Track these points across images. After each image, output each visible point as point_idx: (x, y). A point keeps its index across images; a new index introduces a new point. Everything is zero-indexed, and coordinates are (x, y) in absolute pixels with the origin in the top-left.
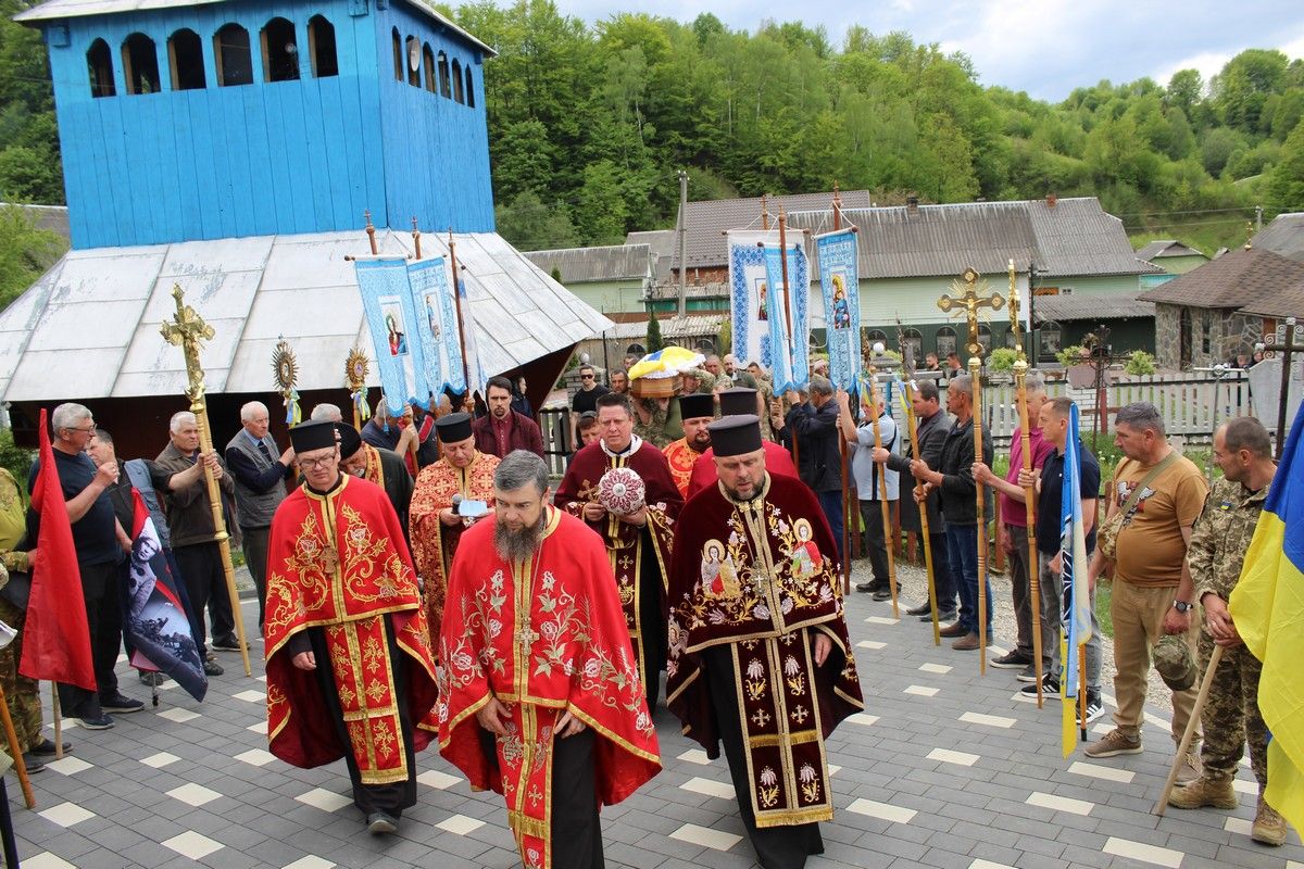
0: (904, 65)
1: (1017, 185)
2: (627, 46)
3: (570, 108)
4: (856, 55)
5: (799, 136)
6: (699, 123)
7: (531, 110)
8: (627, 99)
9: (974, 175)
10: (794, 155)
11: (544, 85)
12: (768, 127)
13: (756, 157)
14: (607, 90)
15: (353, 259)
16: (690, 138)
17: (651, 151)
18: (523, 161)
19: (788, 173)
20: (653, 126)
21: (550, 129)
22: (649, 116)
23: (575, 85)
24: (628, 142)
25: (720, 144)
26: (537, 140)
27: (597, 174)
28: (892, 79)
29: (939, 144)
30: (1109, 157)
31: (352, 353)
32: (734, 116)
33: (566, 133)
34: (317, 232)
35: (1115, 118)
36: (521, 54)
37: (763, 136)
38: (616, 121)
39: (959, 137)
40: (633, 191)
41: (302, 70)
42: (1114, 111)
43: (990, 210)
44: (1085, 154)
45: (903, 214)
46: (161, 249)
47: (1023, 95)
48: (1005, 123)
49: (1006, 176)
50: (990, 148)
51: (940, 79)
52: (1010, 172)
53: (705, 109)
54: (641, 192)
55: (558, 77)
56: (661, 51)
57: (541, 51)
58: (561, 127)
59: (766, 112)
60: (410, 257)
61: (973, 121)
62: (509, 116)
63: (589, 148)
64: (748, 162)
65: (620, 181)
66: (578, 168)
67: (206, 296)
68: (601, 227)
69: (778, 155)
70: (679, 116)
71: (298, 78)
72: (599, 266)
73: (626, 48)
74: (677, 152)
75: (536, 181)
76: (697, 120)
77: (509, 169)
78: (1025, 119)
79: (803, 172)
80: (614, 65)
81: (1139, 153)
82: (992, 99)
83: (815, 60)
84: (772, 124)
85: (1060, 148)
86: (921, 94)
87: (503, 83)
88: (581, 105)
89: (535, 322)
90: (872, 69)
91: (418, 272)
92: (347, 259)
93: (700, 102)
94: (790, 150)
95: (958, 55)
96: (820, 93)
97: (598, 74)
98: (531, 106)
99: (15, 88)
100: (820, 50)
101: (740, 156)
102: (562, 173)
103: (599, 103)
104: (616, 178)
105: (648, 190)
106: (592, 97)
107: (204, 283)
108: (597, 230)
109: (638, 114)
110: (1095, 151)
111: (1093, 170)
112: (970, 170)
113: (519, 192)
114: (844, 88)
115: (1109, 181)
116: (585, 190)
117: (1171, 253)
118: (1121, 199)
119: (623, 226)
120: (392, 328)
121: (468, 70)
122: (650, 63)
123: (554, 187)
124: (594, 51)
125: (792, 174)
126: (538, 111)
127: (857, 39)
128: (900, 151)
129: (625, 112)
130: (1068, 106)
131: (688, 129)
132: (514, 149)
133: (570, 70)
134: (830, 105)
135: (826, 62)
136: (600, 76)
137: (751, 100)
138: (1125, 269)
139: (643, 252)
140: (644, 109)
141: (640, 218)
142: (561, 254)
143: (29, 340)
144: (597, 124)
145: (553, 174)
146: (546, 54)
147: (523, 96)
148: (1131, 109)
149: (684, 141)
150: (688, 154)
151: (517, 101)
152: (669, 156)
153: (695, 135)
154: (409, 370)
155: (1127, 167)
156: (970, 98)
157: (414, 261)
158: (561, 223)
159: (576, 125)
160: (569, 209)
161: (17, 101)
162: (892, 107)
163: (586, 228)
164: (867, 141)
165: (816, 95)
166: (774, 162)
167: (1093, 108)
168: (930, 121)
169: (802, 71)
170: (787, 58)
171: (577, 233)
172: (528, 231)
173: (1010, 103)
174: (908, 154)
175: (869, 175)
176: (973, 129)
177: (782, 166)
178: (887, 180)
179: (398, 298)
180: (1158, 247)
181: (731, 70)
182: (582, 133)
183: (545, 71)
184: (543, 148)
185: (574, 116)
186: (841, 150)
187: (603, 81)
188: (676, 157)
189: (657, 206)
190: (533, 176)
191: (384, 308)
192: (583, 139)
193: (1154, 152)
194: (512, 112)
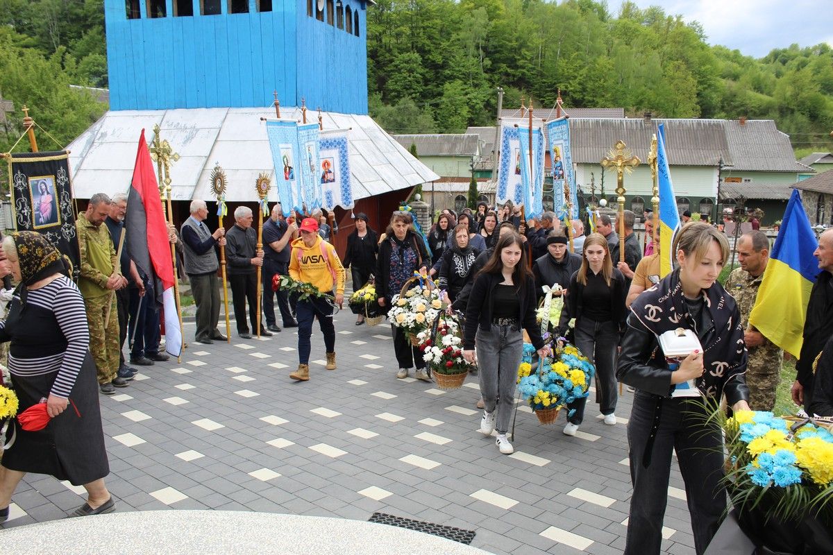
0: (657, 29)
1: (726, 111)
2: (477, 7)
3: (437, 46)
4: (625, 20)
5: (584, 71)
6: (519, 60)
7: (413, 46)
8: (474, 42)
9: (698, 103)
10: (580, 84)
11: (422, 30)
12: (564, 64)
13: (555, 84)
14: (462, 35)
15: (266, 120)
16: (513, 69)
17: (487, 76)
18: (405, 78)
19: (575, 96)
20: (490, 60)
21: (423, 59)
22: (488, 53)
23: (441, 31)
24: (473, 70)
25: (532, 74)
26: (415, 65)
27: (452, 89)
28: (648, 37)
29: (676, 82)
30: (791, 96)
31: (260, 176)
32: (543, 56)
33: (434, 62)
34: (254, 107)
35: (798, 70)
36: (408, 10)
37: (560, 71)
38: (466, 56)
39: (690, 77)
40: (474, 101)
41: (250, 7)
42: (798, 65)
43: (699, 124)
44: (774, 93)
45: (641, 124)
46: (162, 112)
47: (736, 52)
48: (722, 70)
49: (719, 105)
50: (710, 86)
51: (680, 39)
52: (722, 102)
53: (524, 51)
54: (479, 102)
55: (430, 25)
56: (498, 12)
57: (421, 8)
58: (430, 57)
59: (563, 55)
60: (299, 122)
61: (699, 67)
62: (398, 49)
63: (447, 72)
64: (549, 87)
65: (466, 94)
66: (440, 84)
67: (185, 142)
68: (452, 122)
69: (570, 83)
70: (506, 54)
71: (248, 12)
72: (446, 146)
73: (476, 9)
74: (504, 77)
75: (412, 91)
76: (519, 58)
77: (396, 82)
78: (736, 68)
79: (584, 96)
80: (467, 19)
81: (812, 93)
82: (715, 54)
83: (598, 22)
84: (567, 63)
85: (758, 88)
86: (666, 48)
87: (396, 28)
88: (445, 44)
89: (386, 172)
90: (635, 30)
91: (305, 131)
92: (262, 119)
93: (521, 46)
94: (577, 81)
95: (694, 23)
96: (600, 44)
97: (456, 25)
98: (413, 43)
99: (96, 18)
100: (603, 16)
101: (544, 83)
102: (429, 87)
103: (456, 43)
104: (464, 92)
105: (484, 101)
106: (452, 39)
107: (184, 135)
108: (449, 125)
109: (481, 51)
110: (783, 90)
111: (779, 104)
112: (695, 100)
113: (401, 97)
114: (616, 42)
115: (789, 112)
116: (444, 99)
117: (825, 161)
118: (797, 124)
119: (466, 123)
120: (286, 163)
121: (356, 13)
122: (490, 19)
123: (424, 96)
124: (455, 9)
125: (578, 96)
126: (417, 46)
127: (628, 11)
128: (650, 84)
129: (472, 50)
130: (766, 61)
131: (512, 63)
132: (400, 70)
133: (438, 21)
134: (606, 52)
135: (606, 24)
136: (458, 26)
137: (554, 46)
138: (788, 168)
139: (475, 139)
140: (485, 49)
141: (478, 118)
142: (422, 137)
143: (81, 163)
144: (454, 57)
145: (424, 87)
146: (424, 10)
147: (408, 36)
148: (811, 64)
149: (509, 70)
150: (511, 79)
151: (404, 39)
152: (498, 80)
153: (517, 67)
154: (295, 190)
155: (803, 103)
156: (700, 52)
157: (301, 124)
158: (427, 118)
159: (441, 57)
160: (432, 111)
161: (97, 26)
162: (647, 56)
163: (442, 123)
164: (628, 77)
165: (598, 45)
166: (566, 87)
167: (784, 62)
168: (671, 65)
169: (589, 29)
170: (579, 21)
171: (437, 125)
172: (406, 123)
173: (727, 57)
174: (655, 87)
175: (628, 99)
176: (699, 73)
177: (571, 91)
178: (641, 102)
179: (290, 146)
180: (817, 156)
181: (543, 26)
182: (444, 62)
183: (423, 21)
184: (419, 70)
185: (439, 51)
186: (610, 82)
187: (460, 29)
188: (503, 81)
189: (489, 111)
190: (410, 88)
191: (282, 151)
192: (444, 66)
193: (825, 94)
194: (400, 46)
